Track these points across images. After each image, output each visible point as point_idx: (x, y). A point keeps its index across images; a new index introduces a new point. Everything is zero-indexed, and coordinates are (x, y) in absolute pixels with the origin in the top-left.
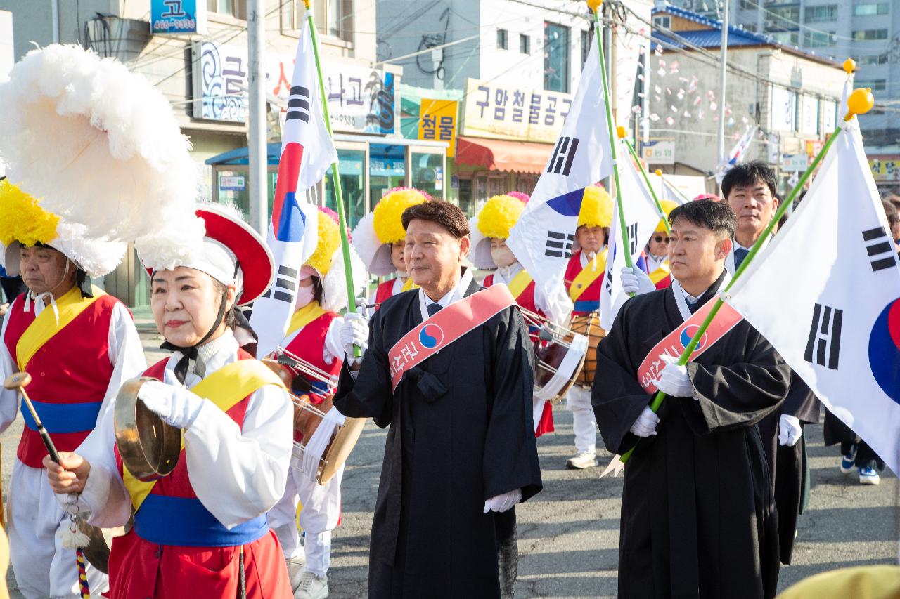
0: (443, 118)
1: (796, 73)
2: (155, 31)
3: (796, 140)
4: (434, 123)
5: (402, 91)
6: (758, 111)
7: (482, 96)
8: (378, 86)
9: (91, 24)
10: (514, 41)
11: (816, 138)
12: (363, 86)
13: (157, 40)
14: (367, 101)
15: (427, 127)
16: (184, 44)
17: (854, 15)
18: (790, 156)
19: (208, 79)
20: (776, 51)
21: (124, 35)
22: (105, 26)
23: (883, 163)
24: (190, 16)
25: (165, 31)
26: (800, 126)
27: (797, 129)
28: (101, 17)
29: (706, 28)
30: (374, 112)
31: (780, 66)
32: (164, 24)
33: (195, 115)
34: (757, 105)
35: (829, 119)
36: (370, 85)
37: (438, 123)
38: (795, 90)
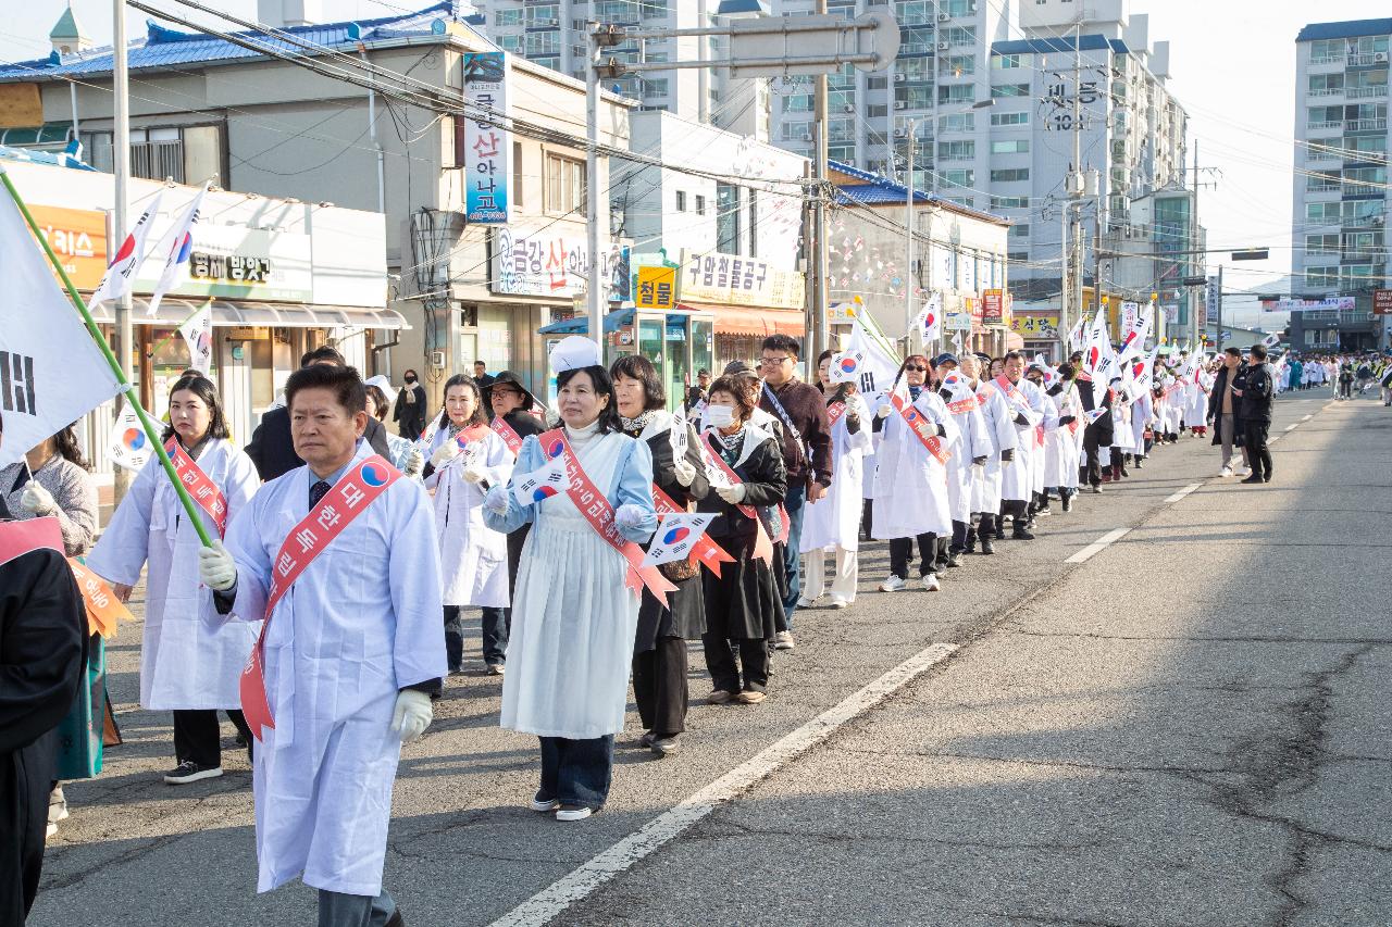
0: (660, 284)
1: (955, 229)
2: (470, 221)
3: (956, 298)
4: (652, 289)
5: (636, 263)
6: (920, 268)
7: (695, 264)
8: (618, 258)
9: (418, 217)
10: (691, 203)
11: (974, 295)
12: (608, 259)
13: (469, 228)
14: (610, 272)
15: (645, 293)
16: (485, 230)
17: (992, 153)
18: (954, 315)
19: (504, 259)
20: (937, 209)
21: (448, 226)
22: (432, 221)
23: (1036, 320)
24: (502, 209)
25: (479, 221)
26: (959, 283)
27: (956, 287)
28: (426, 210)
29: (862, 183)
30: (615, 282)
31: (941, 223)
32: (478, 215)
33: (494, 290)
34: (919, 262)
35: (986, 274)
36: (613, 257)
37: (656, 289)
38: (955, 247)
